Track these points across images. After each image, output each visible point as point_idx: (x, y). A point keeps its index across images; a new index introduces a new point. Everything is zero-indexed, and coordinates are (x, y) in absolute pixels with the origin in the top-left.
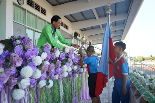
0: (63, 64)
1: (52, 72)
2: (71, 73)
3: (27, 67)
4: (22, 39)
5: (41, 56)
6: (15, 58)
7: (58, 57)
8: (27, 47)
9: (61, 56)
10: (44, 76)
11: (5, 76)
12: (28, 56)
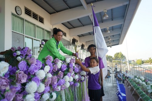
0: (65, 75)
1: (55, 84)
2: (72, 83)
3: (31, 83)
4: (22, 50)
5: (44, 70)
6: (21, 75)
7: (60, 68)
8: (31, 62)
9: (62, 67)
10: (47, 89)
11: (11, 94)
12: (32, 71)
